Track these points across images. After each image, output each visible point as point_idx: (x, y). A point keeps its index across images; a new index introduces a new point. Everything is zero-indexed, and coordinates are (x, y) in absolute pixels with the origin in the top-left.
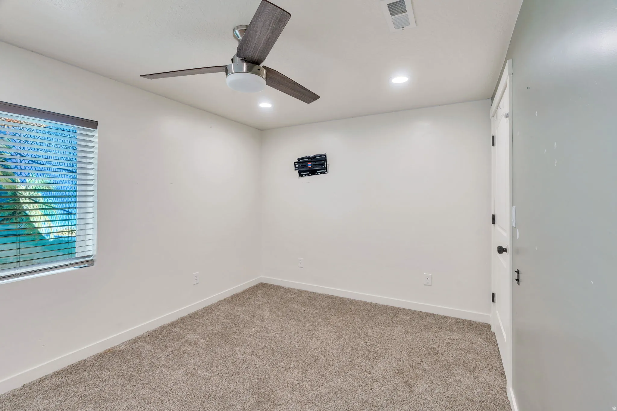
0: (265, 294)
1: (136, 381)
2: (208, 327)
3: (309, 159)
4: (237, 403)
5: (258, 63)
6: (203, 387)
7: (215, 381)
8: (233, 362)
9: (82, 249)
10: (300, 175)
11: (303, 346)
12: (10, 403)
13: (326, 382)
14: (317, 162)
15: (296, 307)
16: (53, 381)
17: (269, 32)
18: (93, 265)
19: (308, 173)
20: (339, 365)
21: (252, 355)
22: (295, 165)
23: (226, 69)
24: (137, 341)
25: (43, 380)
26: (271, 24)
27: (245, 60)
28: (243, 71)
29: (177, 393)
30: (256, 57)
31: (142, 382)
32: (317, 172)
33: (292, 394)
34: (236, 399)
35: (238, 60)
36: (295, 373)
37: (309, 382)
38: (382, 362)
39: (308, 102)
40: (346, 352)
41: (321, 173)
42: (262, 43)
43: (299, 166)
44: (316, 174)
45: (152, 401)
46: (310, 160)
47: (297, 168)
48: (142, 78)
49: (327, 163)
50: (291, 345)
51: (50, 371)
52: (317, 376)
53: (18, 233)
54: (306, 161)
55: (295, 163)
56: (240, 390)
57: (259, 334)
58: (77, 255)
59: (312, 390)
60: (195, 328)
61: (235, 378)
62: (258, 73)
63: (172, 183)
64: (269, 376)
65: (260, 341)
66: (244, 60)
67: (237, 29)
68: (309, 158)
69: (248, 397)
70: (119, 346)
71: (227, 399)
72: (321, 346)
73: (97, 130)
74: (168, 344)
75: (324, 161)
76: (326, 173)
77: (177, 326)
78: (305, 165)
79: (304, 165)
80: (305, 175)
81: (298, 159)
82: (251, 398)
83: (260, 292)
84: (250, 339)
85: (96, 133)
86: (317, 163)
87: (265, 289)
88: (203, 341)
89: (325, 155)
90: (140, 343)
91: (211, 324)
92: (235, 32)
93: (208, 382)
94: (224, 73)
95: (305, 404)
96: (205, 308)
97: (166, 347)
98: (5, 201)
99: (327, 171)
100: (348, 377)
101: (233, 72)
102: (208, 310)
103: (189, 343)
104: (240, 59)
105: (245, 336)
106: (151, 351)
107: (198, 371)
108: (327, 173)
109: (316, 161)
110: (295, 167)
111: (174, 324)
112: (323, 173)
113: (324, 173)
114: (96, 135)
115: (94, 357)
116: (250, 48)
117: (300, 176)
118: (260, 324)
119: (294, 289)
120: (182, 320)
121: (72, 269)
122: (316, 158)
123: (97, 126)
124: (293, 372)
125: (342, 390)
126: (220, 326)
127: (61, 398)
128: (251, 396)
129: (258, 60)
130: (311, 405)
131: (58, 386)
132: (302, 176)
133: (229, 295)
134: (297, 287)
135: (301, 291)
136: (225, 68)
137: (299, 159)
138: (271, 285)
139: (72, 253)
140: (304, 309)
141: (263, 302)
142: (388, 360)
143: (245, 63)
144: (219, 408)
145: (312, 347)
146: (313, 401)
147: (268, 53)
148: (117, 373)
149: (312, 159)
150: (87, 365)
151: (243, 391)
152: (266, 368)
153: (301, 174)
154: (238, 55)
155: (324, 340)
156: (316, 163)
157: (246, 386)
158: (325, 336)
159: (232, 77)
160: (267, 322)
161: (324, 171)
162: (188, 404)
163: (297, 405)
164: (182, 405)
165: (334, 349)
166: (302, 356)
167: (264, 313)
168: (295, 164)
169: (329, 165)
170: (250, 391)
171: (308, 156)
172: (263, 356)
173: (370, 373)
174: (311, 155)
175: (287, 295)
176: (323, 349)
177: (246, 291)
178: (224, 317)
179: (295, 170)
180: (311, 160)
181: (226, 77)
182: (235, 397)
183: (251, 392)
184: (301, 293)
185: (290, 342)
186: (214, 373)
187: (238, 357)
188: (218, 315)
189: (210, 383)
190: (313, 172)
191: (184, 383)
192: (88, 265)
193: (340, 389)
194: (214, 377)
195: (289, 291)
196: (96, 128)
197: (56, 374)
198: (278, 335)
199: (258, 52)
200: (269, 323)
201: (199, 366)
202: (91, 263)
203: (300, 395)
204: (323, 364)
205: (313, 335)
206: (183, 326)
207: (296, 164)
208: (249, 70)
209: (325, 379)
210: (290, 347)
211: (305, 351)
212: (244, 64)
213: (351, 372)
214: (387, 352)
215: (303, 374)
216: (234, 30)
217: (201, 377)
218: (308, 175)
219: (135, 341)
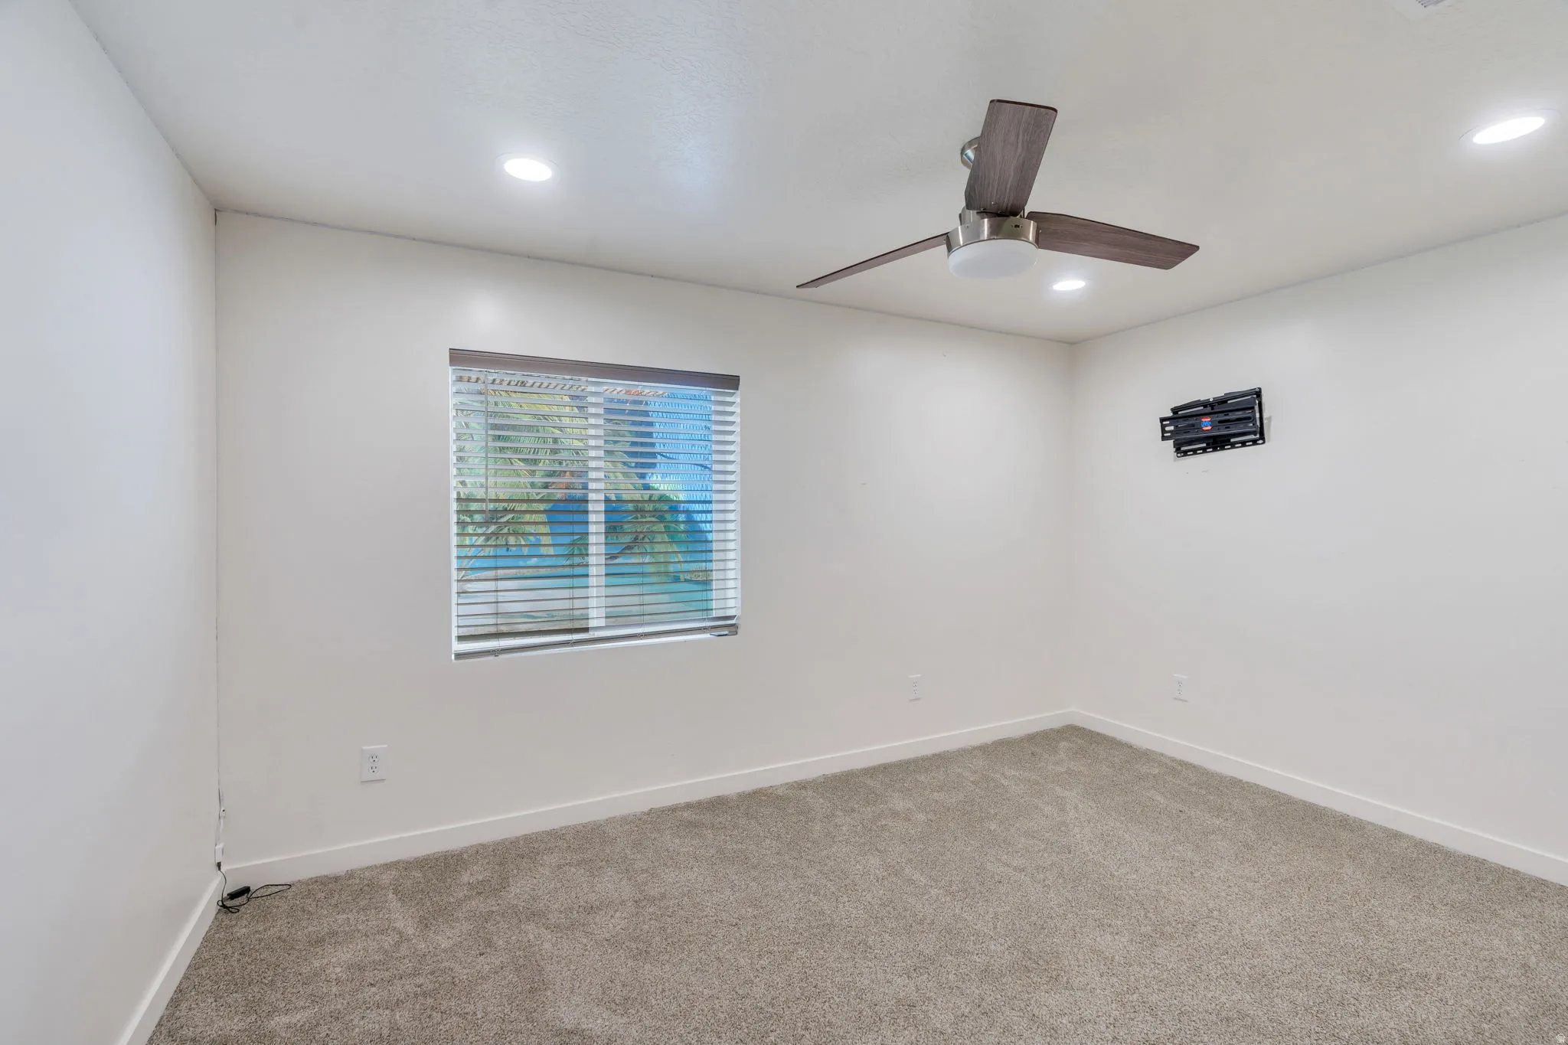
0: (1077, 753)
1: (800, 853)
2: (935, 794)
3: (1205, 406)
4: (976, 952)
5: (1014, 211)
6: (912, 900)
7: (937, 897)
8: (978, 874)
9: (720, 604)
10: (1180, 450)
11: (1159, 891)
12: (636, 829)
13: (1206, 988)
14: (1230, 414)
15: (1159, 798)
16: (685, 814)
17: (1019, 150)
18: (737, 633)
19: (1205, 445)
20: (1255, 962)
21: (1024, 873)
22: (1163, 427)
23: (947, 240)
24: (804, 788)
25: (674, 809)
26: (1021, 137)
27: (984, 212)
28: (982, 239)
29: (864, 894)
30: (1007, 201)
31: (809, 857)
32: (1232, 440)
33: (1104, 979)
34: (975, 944)
35: (972, 215)
36: (1123, 939)
37: (1157, 972)
38: (1410, 1001)
39: (1167, 265)
40: (1287, 940)
41: (1244, 444)
42: (1012, 173)
43: (1176, 427)
44: (1229, 447)
45: (822, 892)
46: (1209, 409)
47: (1169, 434)
48: (799, 290)
49: (1265, 415)
50: (1125, 880)
51: (681, 799)
52: (1182, 965)
53: (641, 571)
54: (1200, 413)
55: (1162, 420)
56: (985, 931)
57: (1047, 835)
58: (715, 614)
59: (1159, 990)
60: (909, 790)
61: (978, 905)
62: (1016, 234)
63: (864, 484)
64: (1056, 926)
65: (1045, 849)
66: (981, 212)
67: (969, 148)
68: (1205, 404)
69: (1000, 948)
70: (777, 788)
71: (956, 936)
72: (1211, 905)
73: (738, 392)
74: (856, 806)
75: (1253, 408)
76: (1261, 442)
77: (874, 776)
78: (1193, 425)
79: (1189, 426)
80: (1195, 452)
81: (1172, 410)
82: (1007, 953)
83: (1063, 744)
84: (1023, 840)
85: (737, 398)
86: (1232, 416)
87: (1080, 741)
88: (922, 817)
89: (1258, 394)
90: (810, 793)
91: (941, 788)
92: (966, 155)
93: (923, 894)
94: (944, 247)
95: (1135, 1012)
96: (934, 755)
97: (853, 810)
98: (625, 520)
99: (1262, 437)
100: (1277, 1000)
101: (961, 243)
102: (940, 760)
103: (895, 814)
104: (975, 211)
105: (1013, 830)
106: (826, 810)
107: (907, 870)
108: (1264, 443)
109: (1226, 412)
110: (1163, 431)
111: (871, 772)
112: (1251, 443)
113: (1255, 442)
114: (738, 400)
115: (739, 795)
116: (990, 189)
117: (1179, 455)
118: (1053, 815)
119: (1162, 755)
120: (885, 769)
121: (706, 636)
122: (1229, 402)
123: (739, 384)
124: (1116, 937)
125: (1250, 1020)
126: (961, 797)
127: (694, 842)
128: (1007, 949)
129: (1012, 205)
130: (1150, 1018)
131: (690, 823)
132: (1185, 453)
133: (989, 738)
134: (1171, 752)
135: (1180, 764)
136: (945, 236)
137: (1175, 410)
138: (1098, 734)
139: (707, 610)
140: (1180, 806)
141: (1069, 768)
142: (1438, 1004)
143: (986, 220)
144: (937, 947)
145: (1184, 900)
146: (1160, 1013)
147: (1031, 188)
148: (771, 830)
149: (1217, 407)
150: (730, 805)
151: (991, 934)
152: (1052, 908)
153: (1183, 449)
154: (969, 205)
155: (1223, 894)
156: (1227, 418)
157: (998, 926)
158: (1230, 887)
159: (958, 255)
160: (1072, 814)
161: (1252, 437)
162: (882, 919)
163: (1114, 1006)
164: (871, 917)
165: (1248, 922)
166: (1149, 912)
167: (1067, 793)
168: (1162, 425)
169: (1270, 419)
170: (1007, 939)
171: (1202, 398)
172: (1047, 882)
173: (1357, 1014)
174: (1211, 394)
175: (1137, 766)
176: (1215, 913)
177: (1031, 738)
178: (973, 782)
179: (1164, 438)
180: (1213, 409)
181: (948, 256)
182: (972, 938)
183: (1009, 943)
184: (1178, 768)
185: (1123, 870)
186: (936, 881)
187: (989, 866)
188: (959, 775)
189: (926, 897)
190: (1218, 443)
191: (877, 881)
192: (730, 632)
193: (1242, 1016)
194: (936, 890)
195: (1146, 756)
196: (737, 389)
197: (688, 806)
198: (1095, 850)
199: (1008, 191)
200: (1076, 818)
201: (910, 861)
202: (733, 629)
203: (1125, 989)
204: (1205, 946)
205: (1192, 873)
206: (887, 780)
207: (1164, 423)
208: (996, 232)
209: (1203, 978)
210: (1122, 884)
211: (1162, 903)
212: (983, 222)
213: (1291, 992)
214: (1439, 985)
215: (1143, 950)
216: (963, 151)
217: (911, 881)
218: (1204, 450)
219: (802, 786)
